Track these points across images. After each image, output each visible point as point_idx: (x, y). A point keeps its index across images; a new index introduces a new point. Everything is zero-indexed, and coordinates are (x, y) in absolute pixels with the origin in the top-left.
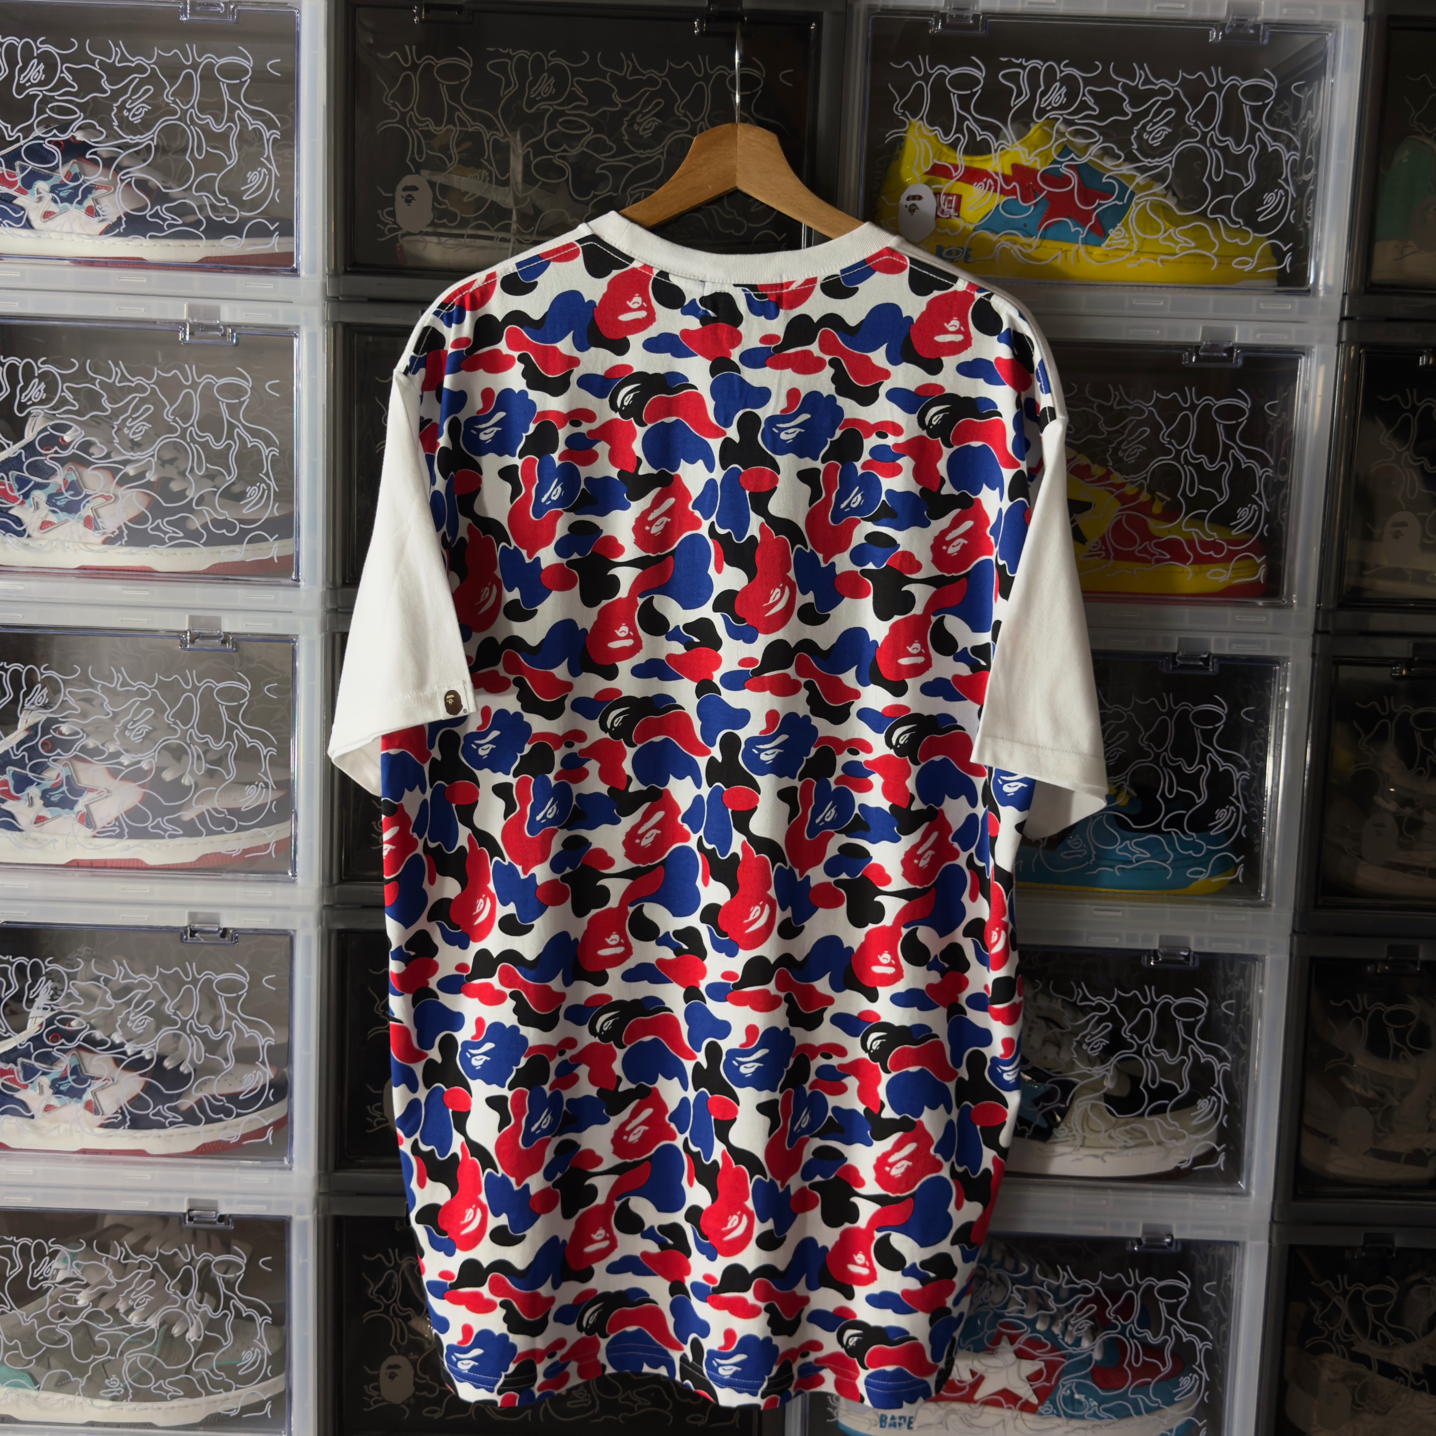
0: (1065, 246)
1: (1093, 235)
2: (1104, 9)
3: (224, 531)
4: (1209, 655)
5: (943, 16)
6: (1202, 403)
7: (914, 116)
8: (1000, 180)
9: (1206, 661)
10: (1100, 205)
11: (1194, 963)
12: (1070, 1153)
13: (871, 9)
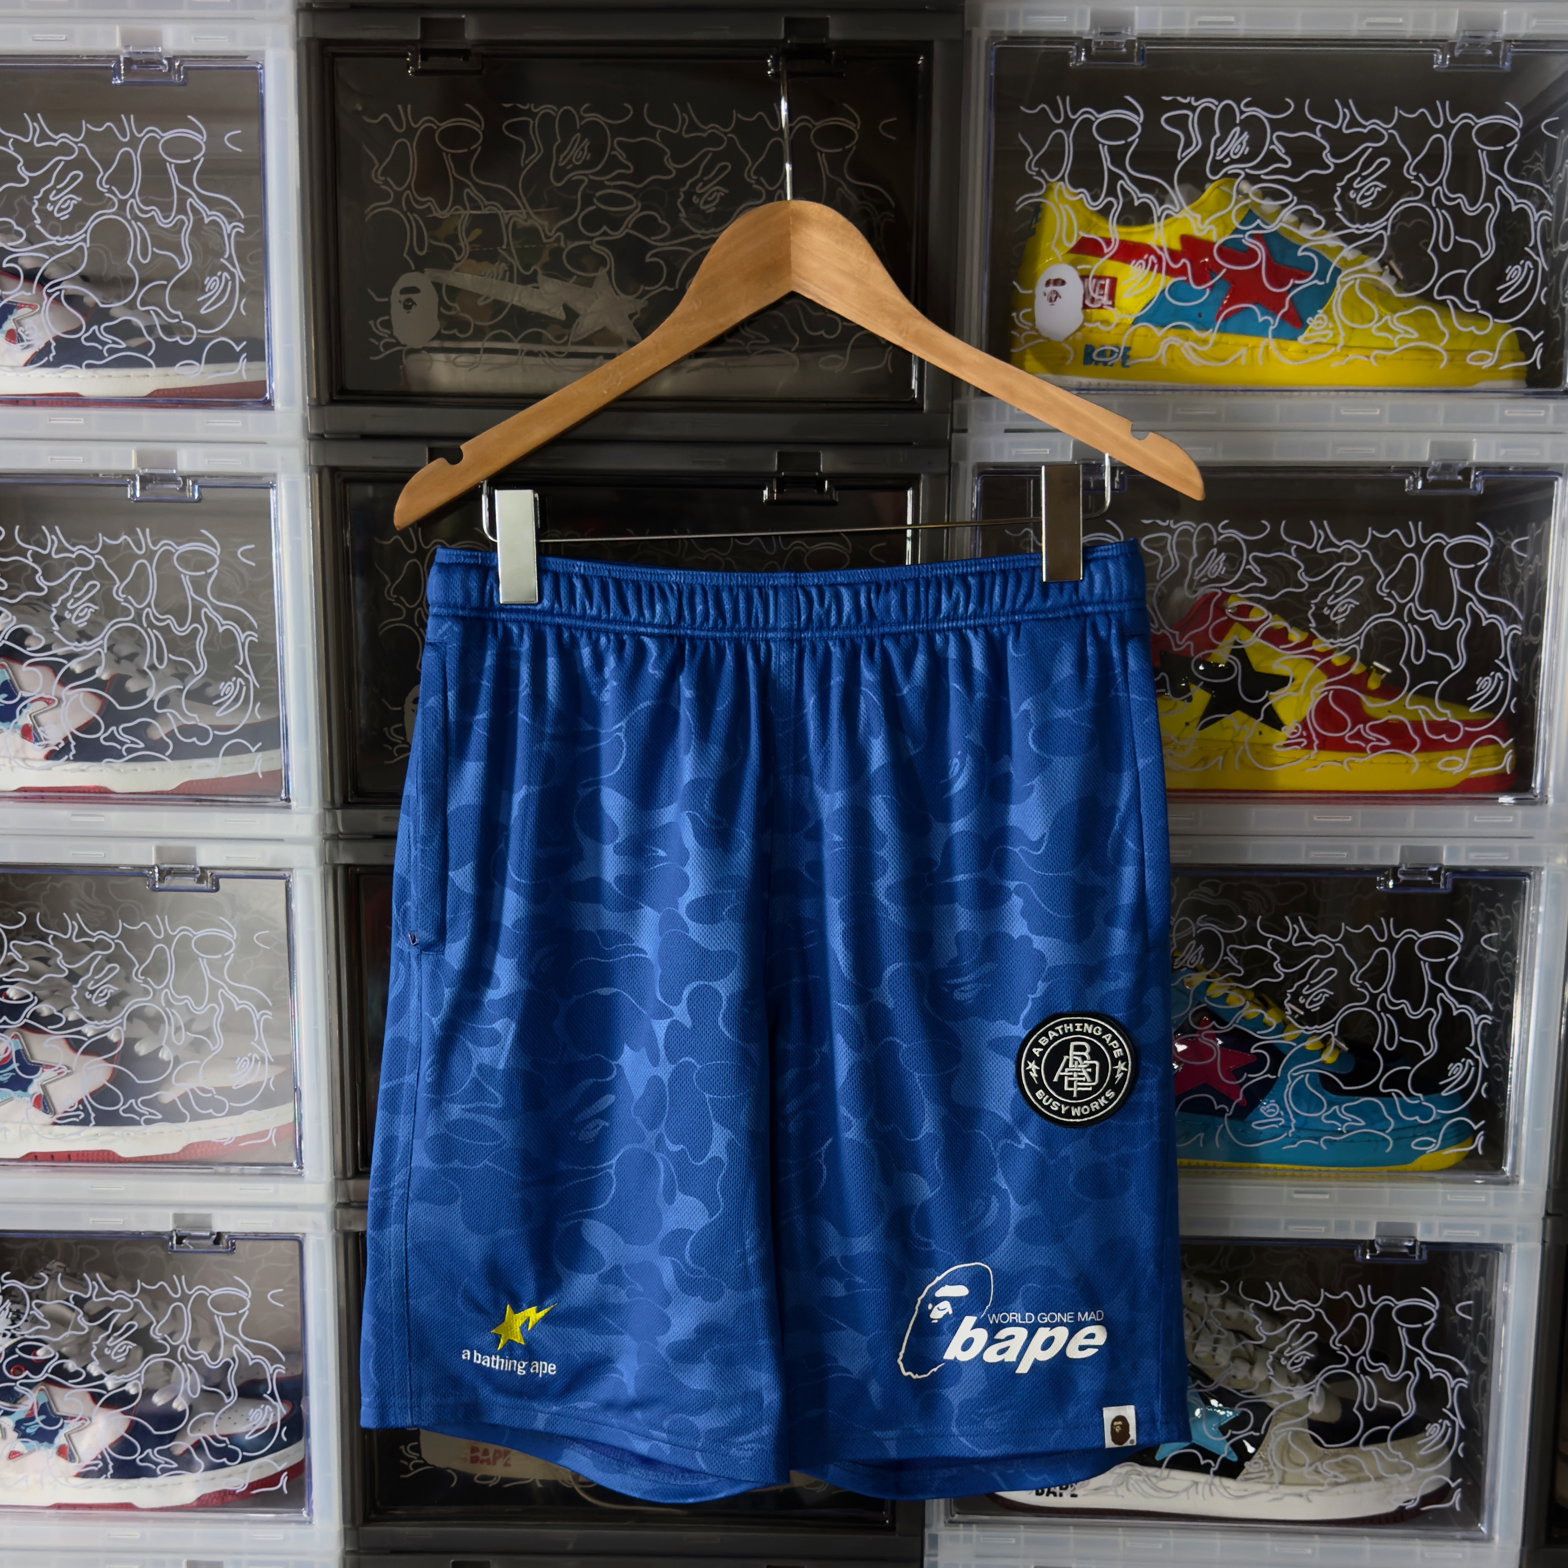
0: (1251, 341)
1: (1288, 326)
2: (1297, 29)
3: (195, 739)
4: (1440, 869)
5: (1087, 44)
6: (1430, 542)
7: (1052, 176)
8: (1165, 256)
9: (1436, 875)
10: (1295, 286)
11: (1420, 1257)
12: (1267, 1492)
13: (995, 37)
